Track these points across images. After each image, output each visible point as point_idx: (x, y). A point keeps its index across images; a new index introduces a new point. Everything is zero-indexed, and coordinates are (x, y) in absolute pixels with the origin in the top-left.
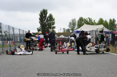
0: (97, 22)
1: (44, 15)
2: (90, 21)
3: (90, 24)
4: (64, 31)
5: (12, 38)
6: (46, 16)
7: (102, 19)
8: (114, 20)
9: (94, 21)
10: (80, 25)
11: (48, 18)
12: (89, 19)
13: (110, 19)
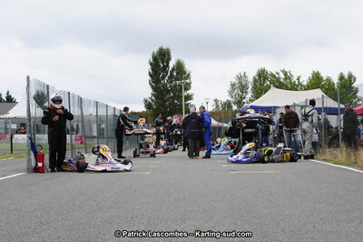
0: (305, 83)
1: (163, 63)
2: (286, 79)
3: (287, 88)
4: (217, 106)
5: (78, 125)
6: (168, 65)
7: (318, 73)
8: (351, 78)
9: (298, 79)
10: (259, 92)
11: (172, 72)
12: (285, 74)
13: (341, 74)
